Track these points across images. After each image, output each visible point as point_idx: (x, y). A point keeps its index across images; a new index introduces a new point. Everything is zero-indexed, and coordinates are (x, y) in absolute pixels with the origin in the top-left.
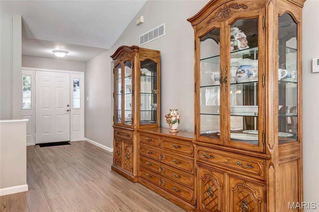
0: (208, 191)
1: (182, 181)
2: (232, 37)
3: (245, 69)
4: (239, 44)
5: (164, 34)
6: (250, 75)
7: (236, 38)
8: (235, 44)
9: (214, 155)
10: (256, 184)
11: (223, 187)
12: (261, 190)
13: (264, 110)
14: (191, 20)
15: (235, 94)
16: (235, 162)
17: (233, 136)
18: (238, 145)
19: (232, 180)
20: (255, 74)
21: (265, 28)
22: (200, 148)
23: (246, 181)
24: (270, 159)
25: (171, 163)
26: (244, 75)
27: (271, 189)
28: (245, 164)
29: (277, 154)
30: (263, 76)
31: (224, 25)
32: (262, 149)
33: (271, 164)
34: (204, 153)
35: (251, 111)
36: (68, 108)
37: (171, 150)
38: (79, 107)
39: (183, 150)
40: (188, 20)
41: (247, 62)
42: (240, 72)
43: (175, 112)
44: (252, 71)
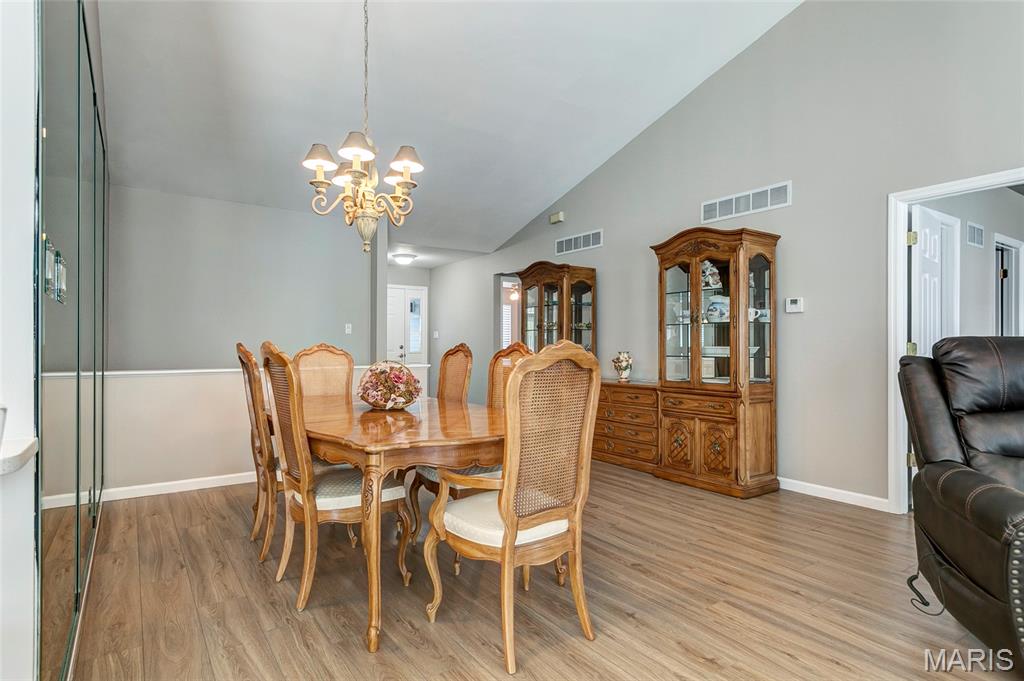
0: (676, 441)
1: (640, 438)
2: (704, 272)
3: (718, 307)
4: (711, 280)
5: (601, 244)
6: (722, 314)
7: (707, 273)
8: (707, 280)
9: (684, 401)
10: (728, 423)
11: (692, 433)
12: (732, 428)
13: (735, 352)
14: (657, 249)
15: (707, 334)
16: (708, 404)
17: (704, 381)
18: (709, 388)
19: (703, 424)
20: (727, 314)
21: (737, 272)
22: (665, 395)
23: (718, 422)
24: (741, 397)
25: (624, 418)
26: (717, 314)
27: (742, 426)
28: (717, 405)
29: (747, 393)
30: (734, 316)
31: (694, 261)
32: (733, 388)
33: (742, 402)
34: (672, 400)
35: (723, 352)
36: (402, 352)
37: (624, 402)
38: (417, 350)
39: (641, 400)
40: (652, 247)
41: (719, 299)
42: (712, 310)
43: (626, 356)
44: (725, 311)
